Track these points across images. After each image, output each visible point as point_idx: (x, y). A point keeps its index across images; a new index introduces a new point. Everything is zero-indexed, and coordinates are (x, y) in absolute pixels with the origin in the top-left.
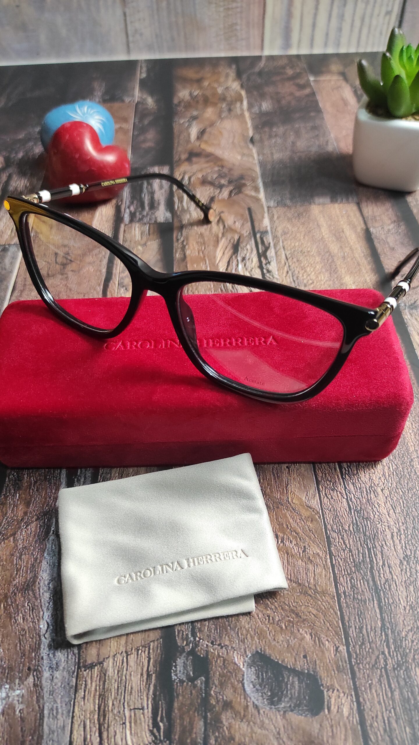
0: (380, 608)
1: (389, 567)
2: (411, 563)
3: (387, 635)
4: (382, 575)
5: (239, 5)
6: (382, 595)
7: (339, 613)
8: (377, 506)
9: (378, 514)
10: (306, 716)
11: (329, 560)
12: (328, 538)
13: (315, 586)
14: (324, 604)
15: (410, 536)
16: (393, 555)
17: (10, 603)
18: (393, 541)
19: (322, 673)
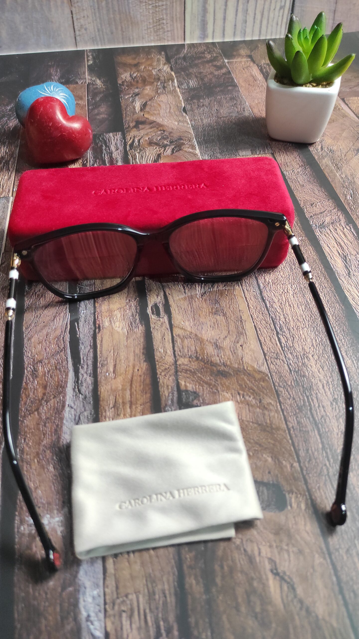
0: (320, 435)
1: (323, 407)
2: (339, 403)
3: (327, 453)
4: (319, 413)
5: (164, 3)
6: (320, 426)
7: (290, 441)
8: (310, 367)
9: (311, 372)
10: (275, 512)
11: (279, 407)
12: (277, 391)
13: (271, 424)
14: (279, 436)
15: (336, 386)
16: (325, 399)
17: (41, 458)
18: (324, 390)
19: (283, 483)
